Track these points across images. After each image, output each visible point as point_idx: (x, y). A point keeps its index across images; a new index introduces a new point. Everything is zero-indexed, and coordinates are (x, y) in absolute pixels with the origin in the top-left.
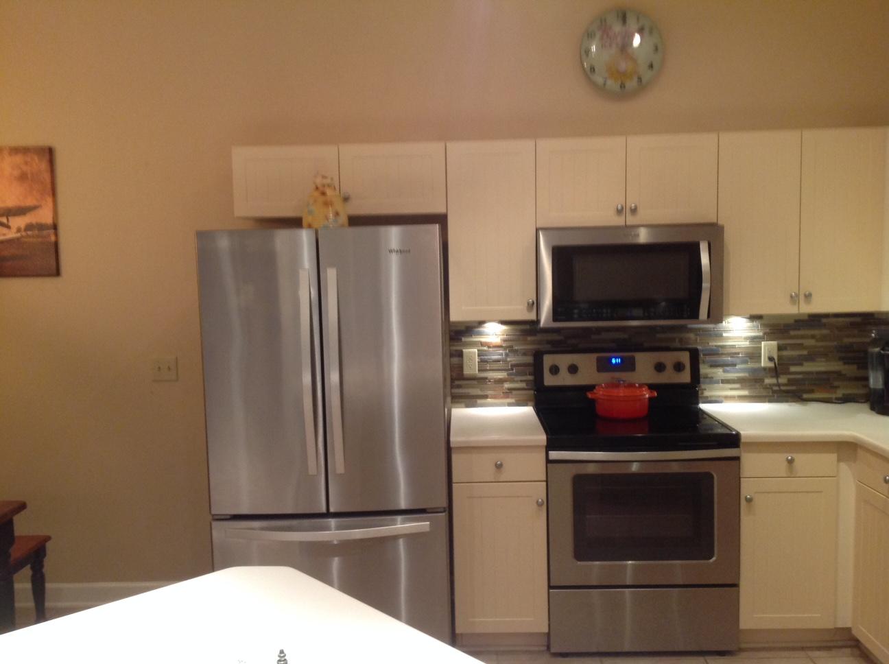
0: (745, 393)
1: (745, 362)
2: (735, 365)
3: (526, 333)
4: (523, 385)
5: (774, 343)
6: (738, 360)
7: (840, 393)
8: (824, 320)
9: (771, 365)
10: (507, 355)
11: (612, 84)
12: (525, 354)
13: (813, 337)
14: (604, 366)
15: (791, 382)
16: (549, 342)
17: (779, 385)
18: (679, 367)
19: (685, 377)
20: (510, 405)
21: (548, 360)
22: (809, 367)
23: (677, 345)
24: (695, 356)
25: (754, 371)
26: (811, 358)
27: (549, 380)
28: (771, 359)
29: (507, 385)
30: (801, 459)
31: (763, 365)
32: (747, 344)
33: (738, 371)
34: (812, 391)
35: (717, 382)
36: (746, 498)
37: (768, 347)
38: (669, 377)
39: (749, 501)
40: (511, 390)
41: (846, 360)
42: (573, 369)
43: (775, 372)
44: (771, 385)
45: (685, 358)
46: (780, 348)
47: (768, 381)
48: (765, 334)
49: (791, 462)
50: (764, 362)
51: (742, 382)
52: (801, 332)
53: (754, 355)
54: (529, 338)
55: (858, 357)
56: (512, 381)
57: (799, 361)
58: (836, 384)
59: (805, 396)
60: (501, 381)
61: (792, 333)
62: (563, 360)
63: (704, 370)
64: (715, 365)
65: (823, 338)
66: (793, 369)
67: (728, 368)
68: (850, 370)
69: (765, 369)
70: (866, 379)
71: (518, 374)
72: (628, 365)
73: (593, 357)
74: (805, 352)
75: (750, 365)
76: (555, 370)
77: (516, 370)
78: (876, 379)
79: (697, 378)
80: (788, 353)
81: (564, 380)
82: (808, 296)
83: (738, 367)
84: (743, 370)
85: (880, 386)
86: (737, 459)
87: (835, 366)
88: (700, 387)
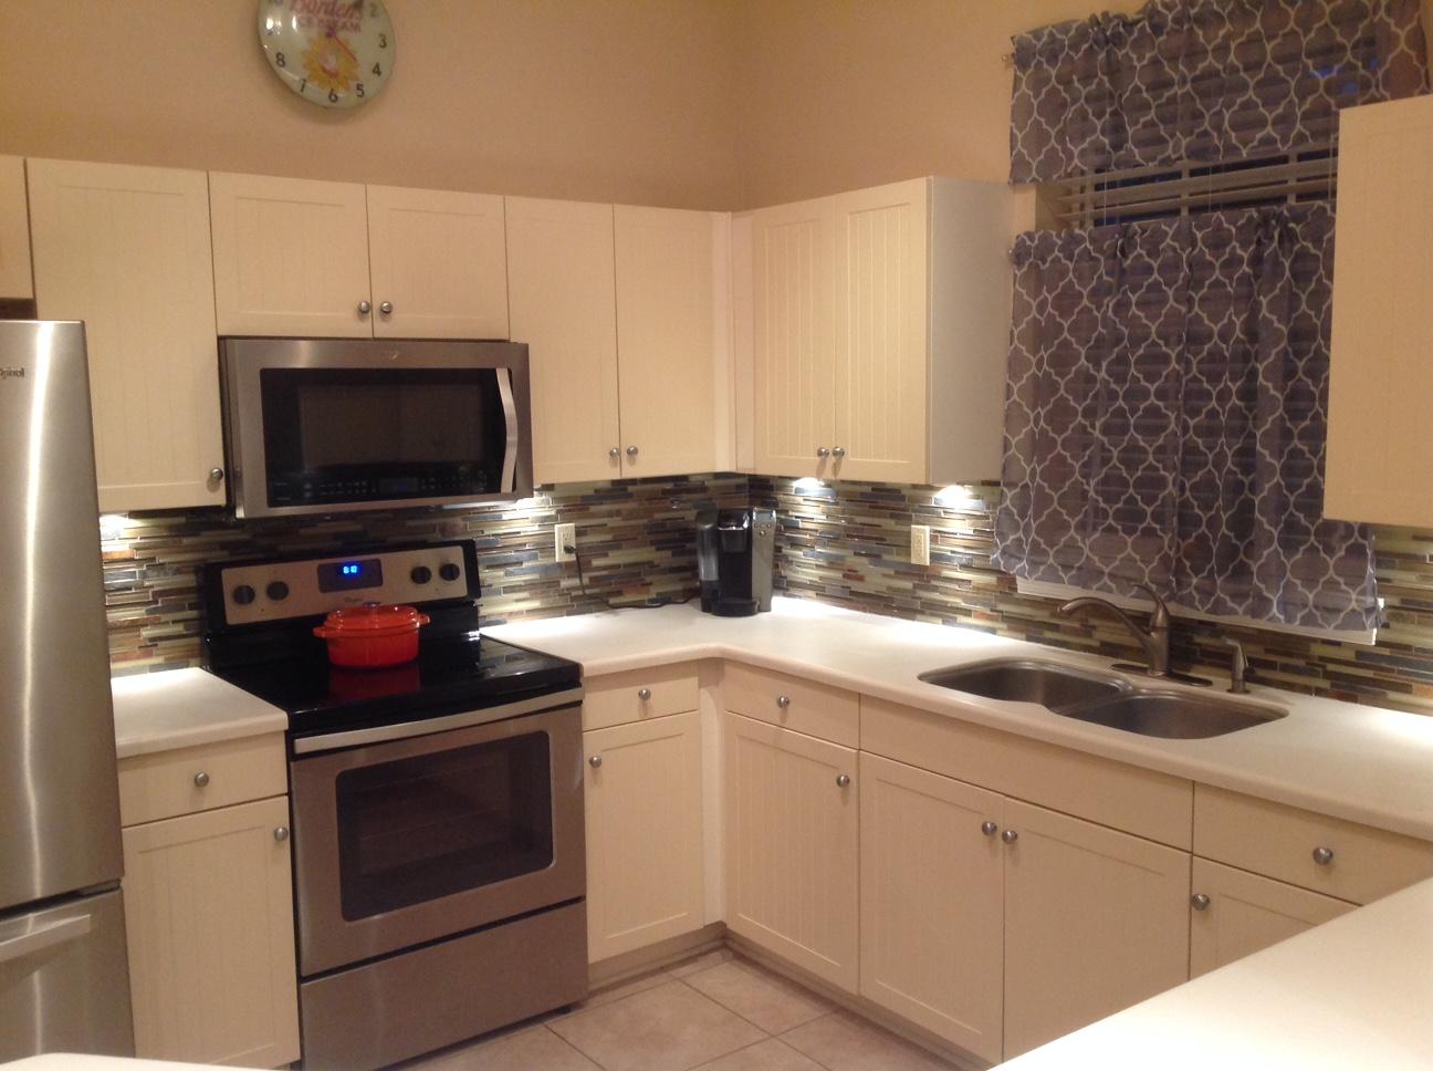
0: (536, 604)
1: (535, 557)
2: (521, 563)
3: (178, 532)
4: (179, 629)
5: (571, 526)
6: (524, 555)
7: (653, 593)
8: (631, 489)
9: (573, 558)
10: (144, 575)
11: (316, 92)
12: (178, 571)
13: (618, 513)
14: (332, 580)
15: (593, 582)
16: (223, 546)
17: (583, 587)
18: (449, 572)
19: (458, 588)
20: (155, 668)
21: (231, 578)
22: (616, 558)
23: (438, 537)
24: (470, 549)
25: (546, 569)
26: (615, 544)
27: (236, 615)
28: (568, 550)
29: (146, 633)
30: (659, 690)
31: (557, 560)
32: (535, 529)
33: (524, 572)
34: (619, 593)
35: (497, 592)
36: (591, 761)
37: (563, 532)
38: (436, 590)
39: (595, 764)
40: (155, 640)
41: (660, 545)
42: (277, 591)
43: (578, 568)
44: (570, 589)
45: (456, 556)
46: (579, 533)
47: (565, 583)
48: (558, 512)
49: (645, 697)
50: (560, 556)
51: (529, 586)
52: (605, 507)
53: (545, 546)
54: (186, 541)
55: (679, 540)
56: (156, 623)
57: (603, 550)
58: (648, 579)
59: (612, 601)
60: (135, 626)
61: (593, 509)
62: (258, 576)
63: (485, 574)
64: (495, 565)
65: (631, 515)
66: (596, 562)
67: (510, 569)
68: (663, 557)
69: (560, 565)
70: (694, 568)
71: (166, 609)
72: (371, 576)
73: (310, 568)
74: (608, 537)
75: (542, 561)
76: (245, 595)
77: (164, 601)
78: (708, 569)
79: (475, 586)
80: (589, 539)
81: (262, 610)
82: (632, 453)
83: (525, 565)
84: (532, 570)
85: (714, 576)
86: (579, 703)
87: (645, 554)
88: (478, 602)
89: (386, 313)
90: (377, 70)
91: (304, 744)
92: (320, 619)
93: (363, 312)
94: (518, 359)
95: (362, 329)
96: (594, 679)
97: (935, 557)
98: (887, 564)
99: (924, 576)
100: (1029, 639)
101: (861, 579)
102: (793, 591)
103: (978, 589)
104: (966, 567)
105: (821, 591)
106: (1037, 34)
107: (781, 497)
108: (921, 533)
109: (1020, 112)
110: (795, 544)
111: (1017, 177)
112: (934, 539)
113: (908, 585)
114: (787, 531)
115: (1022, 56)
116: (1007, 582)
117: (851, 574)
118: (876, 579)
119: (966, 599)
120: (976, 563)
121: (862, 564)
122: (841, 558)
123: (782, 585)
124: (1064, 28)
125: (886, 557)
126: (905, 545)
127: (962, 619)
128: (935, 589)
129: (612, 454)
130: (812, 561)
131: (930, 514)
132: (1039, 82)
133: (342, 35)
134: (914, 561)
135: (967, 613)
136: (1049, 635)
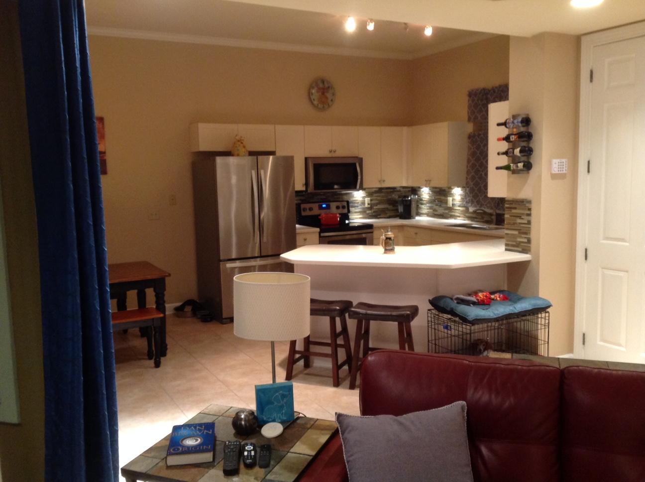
0: (361, 216)
1: (361, 205)
5: (369, 198)
6: (359, 205)
7: (388, 215)
8: (383, 190)
9: (369, 206)
11: (320, 106)
13: (379, 196)
14: (321, 208)
15: (374, 212)
16: (300, 200)
17: (372, 213)
18: (344, 207)
19: (345, 211)
21: (303, 206)
22: (379, 207)
23: (341, 199)
24: (348, 202)
25: (363, 208)
26: (379, 203)
27: (303, 214)
28: (368, 204)
32: (361, 199)
33: (359, 209)
34: (380, 215)
35: (353, 213)
37: (367, 200)
38: (341, 211)
41: (390, 204)
42: (311, 209)
43: (370, 208)
44: (369, 213)
45: (345, 204)
46: (371, 200)
47: (368, 212)
48: (367, 195)
50: (366, 205)
51: (360, 212)
52: (377, 195)
53: (363, 203)
55: (393, 203)
57: (377, 204)
58: (387, 212)
59: (379, 217)
61: (374, 195)
62: (307, 206)
63: (351, 209)
64: (353, 207)
65: (383, 197)
66: (375, 207)
67: (356, 208)
68: (390, 207)
69: (367, 208)
70: (397, 210)
72: (328, 207)
73: (317, 205)
75: (363, 206)
76: (305, 210)
78: (401, 209)
79: (349, 211)
80: (373, 202)
81: (308, 213)
82: (384, 181)
83: (359, 207)
84: (360, 208)
85: (402, 211)
86: (372, 232)
87: (386, 206)
88: (349, 214)
89: (335, 152)
90: (332, 100)
91: (322, 234)
92: (320, 215)
93: (331, 152)
94: (361, 160)
95: (330, 155)
96: (376, 228)
97: (452, 204)
98: (443, 207)
99: (451, 209)
100: (472, 221)
101: (436, 211)
102: (422, 215)
103: (462, 211)
104: (459, 206)
105: (428, 215)
106: (473, 90)
107: (419, 193)
108: (450, 199)
109: (469, 107)
110: (422, 204)
111: (469, 120)
112: (452, 201)
113: (447, 211)
114: (420, 201)
115: (470, 94)
116: (467, 209)
117: (435, 210)
118: (441, 211)
119: (459, 213)
120: (462, 205)
121: (437, 208)
122: (433, 206)
123: (418, 214)
124: (477, 90)
125: (442, 206)
126: (446, 202)
127: (458, 218)
128: (453, 212)
129: (379, 181)
130: (426, 208)
131: (451, 195)
132: (473, 101)
133: (326, 94)
134: (448, 206)
135: (459, 217)
136: (476, 220)
